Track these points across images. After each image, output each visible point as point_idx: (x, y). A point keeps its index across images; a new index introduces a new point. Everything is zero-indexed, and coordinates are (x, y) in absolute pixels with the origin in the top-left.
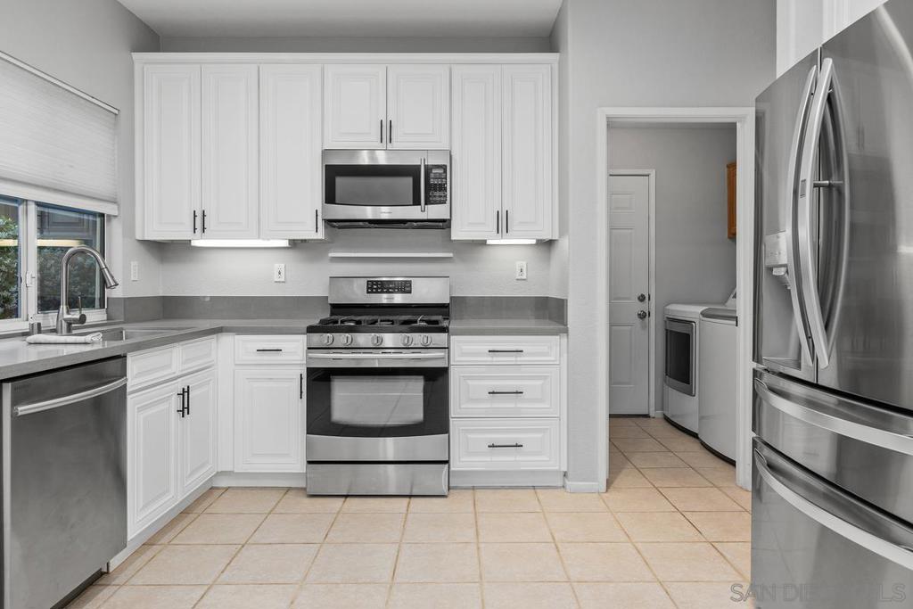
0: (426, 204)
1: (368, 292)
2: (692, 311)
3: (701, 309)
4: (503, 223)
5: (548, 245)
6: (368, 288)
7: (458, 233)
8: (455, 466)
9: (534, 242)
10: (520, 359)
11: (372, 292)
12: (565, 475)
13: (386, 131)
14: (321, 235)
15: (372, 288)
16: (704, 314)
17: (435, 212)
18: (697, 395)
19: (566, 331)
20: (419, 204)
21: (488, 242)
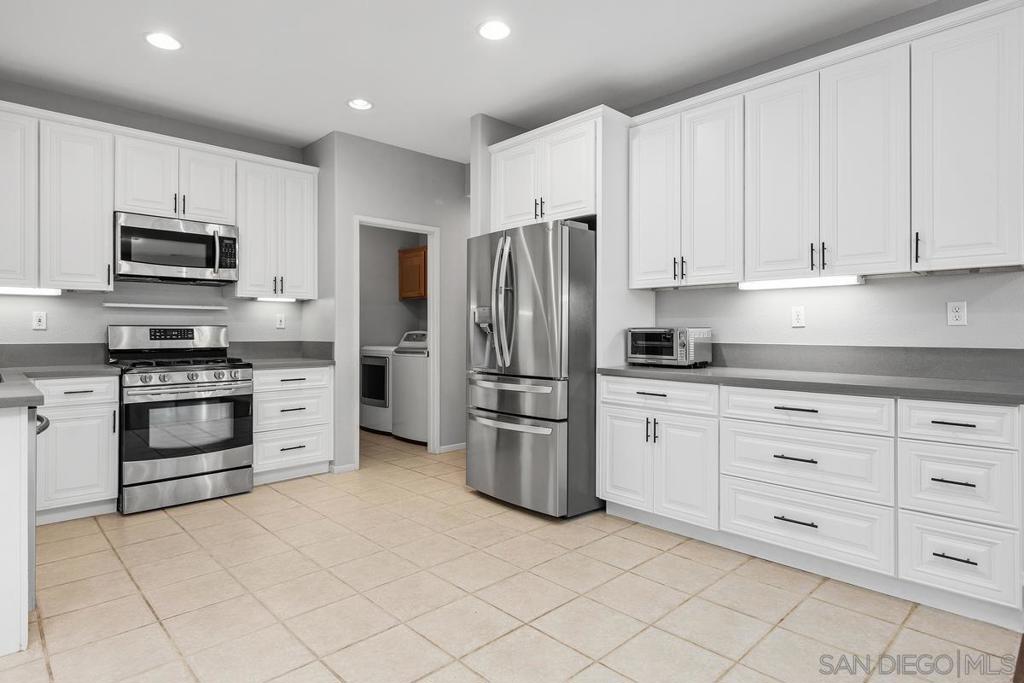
0: (220, 267)
1: (151, 339)
2: (388, 351)
3: (393, 349)
4: (278, 286)
5: (301, 303)
6: (151, 335)
7: (241, 291)
8: (257, 467)
9: (294, 300)
10: (302, 384)
11: (155, 339)
12: (331, 463)
13: (181, 203)
14: (111, 288)
15: (155, 336)
16: (396, 351)
17: (225, 274)
18: (390, 407)
19: (334, 364)
20: (213, 267)
21: (259, 299)
